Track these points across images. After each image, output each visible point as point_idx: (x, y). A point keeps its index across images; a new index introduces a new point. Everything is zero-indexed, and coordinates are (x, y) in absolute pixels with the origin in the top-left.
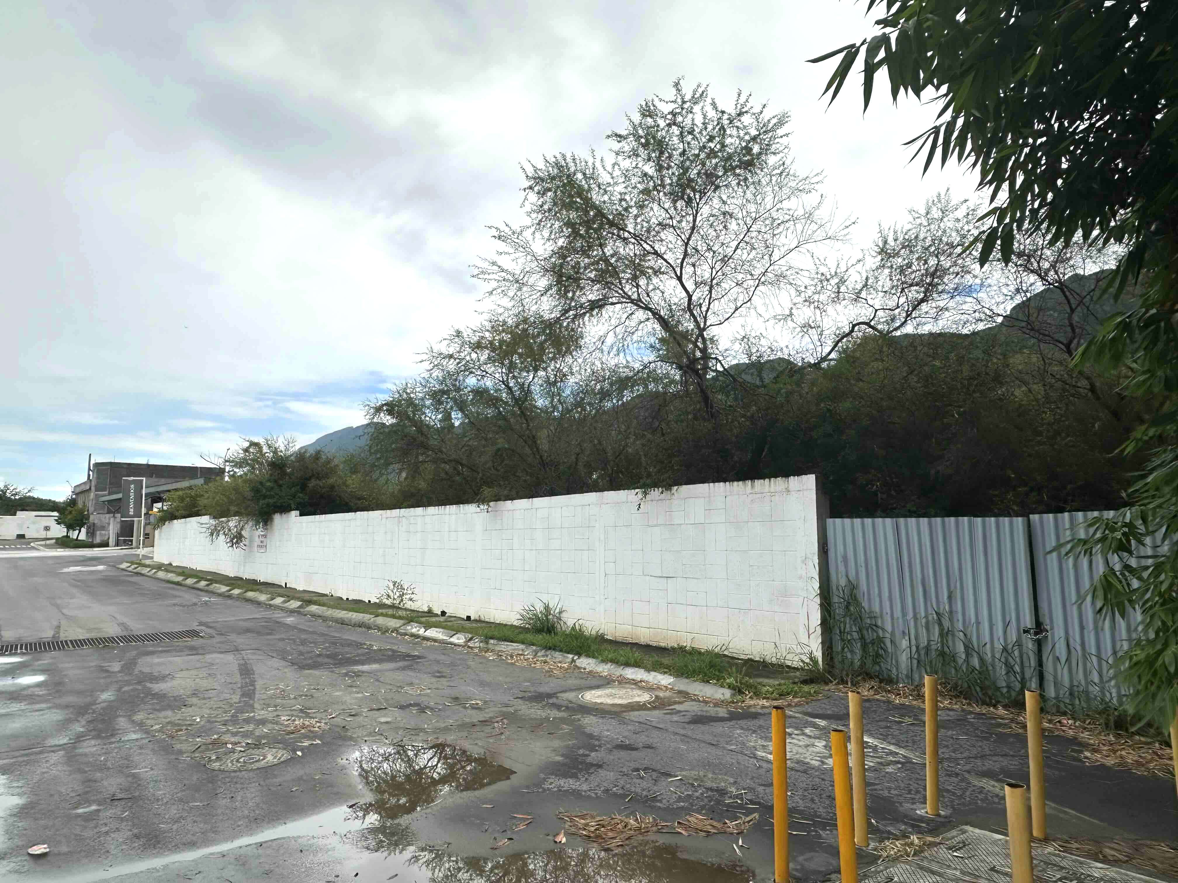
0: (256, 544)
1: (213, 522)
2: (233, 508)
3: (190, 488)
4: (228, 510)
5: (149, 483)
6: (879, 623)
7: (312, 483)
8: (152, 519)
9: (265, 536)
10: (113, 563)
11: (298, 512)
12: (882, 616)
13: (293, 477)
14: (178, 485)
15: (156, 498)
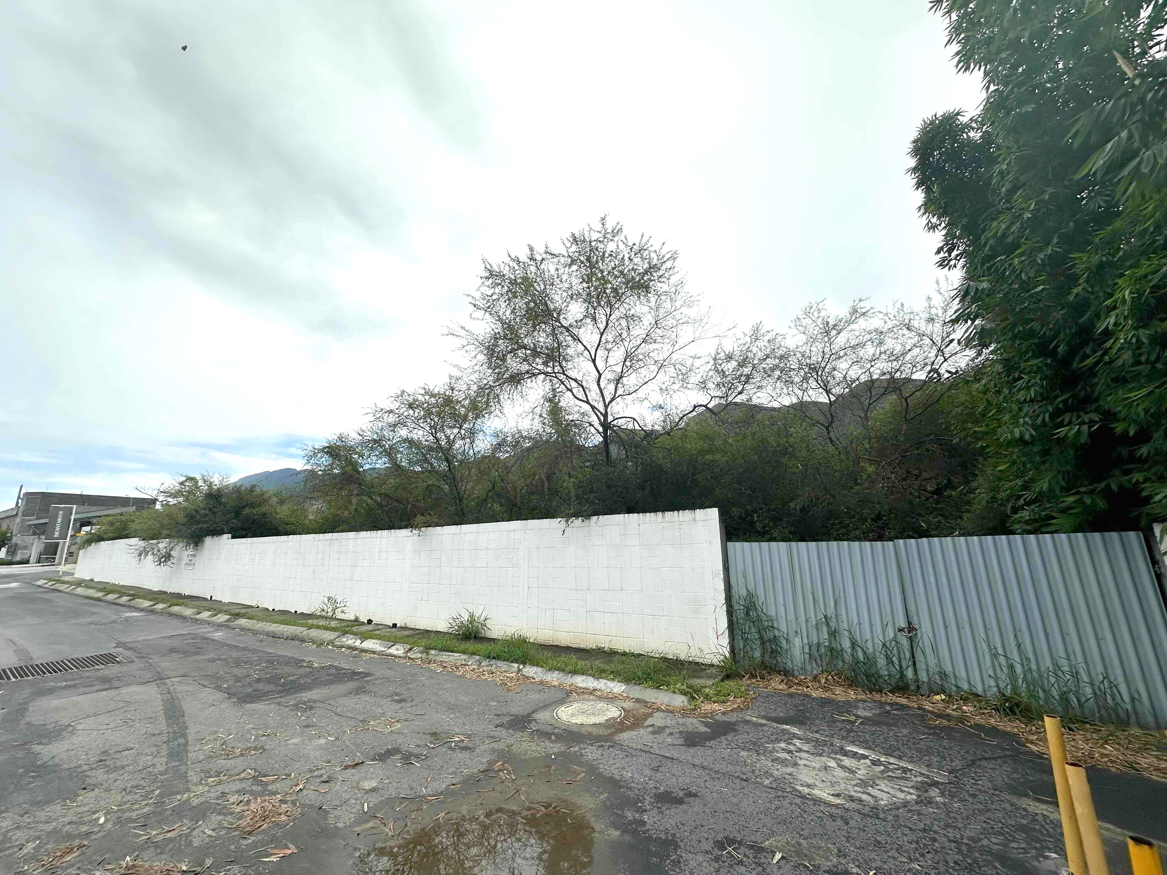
0: (184, 562)
1: (142, 544)
2: (165, 532)
3: (121, 514)
4: (160, 533)
5: (80, 510)
6: (776, 625)
7: (246, 511)
8: (78, 540)
9: (194, 556)
10: (29, 580)
11: (230, 535)
12: (777, 620)
13: (228, 506)
14: (110, 512)
15: (86, 523)
